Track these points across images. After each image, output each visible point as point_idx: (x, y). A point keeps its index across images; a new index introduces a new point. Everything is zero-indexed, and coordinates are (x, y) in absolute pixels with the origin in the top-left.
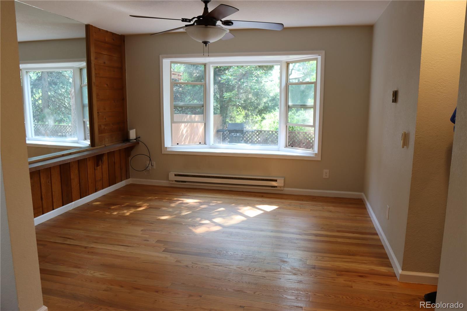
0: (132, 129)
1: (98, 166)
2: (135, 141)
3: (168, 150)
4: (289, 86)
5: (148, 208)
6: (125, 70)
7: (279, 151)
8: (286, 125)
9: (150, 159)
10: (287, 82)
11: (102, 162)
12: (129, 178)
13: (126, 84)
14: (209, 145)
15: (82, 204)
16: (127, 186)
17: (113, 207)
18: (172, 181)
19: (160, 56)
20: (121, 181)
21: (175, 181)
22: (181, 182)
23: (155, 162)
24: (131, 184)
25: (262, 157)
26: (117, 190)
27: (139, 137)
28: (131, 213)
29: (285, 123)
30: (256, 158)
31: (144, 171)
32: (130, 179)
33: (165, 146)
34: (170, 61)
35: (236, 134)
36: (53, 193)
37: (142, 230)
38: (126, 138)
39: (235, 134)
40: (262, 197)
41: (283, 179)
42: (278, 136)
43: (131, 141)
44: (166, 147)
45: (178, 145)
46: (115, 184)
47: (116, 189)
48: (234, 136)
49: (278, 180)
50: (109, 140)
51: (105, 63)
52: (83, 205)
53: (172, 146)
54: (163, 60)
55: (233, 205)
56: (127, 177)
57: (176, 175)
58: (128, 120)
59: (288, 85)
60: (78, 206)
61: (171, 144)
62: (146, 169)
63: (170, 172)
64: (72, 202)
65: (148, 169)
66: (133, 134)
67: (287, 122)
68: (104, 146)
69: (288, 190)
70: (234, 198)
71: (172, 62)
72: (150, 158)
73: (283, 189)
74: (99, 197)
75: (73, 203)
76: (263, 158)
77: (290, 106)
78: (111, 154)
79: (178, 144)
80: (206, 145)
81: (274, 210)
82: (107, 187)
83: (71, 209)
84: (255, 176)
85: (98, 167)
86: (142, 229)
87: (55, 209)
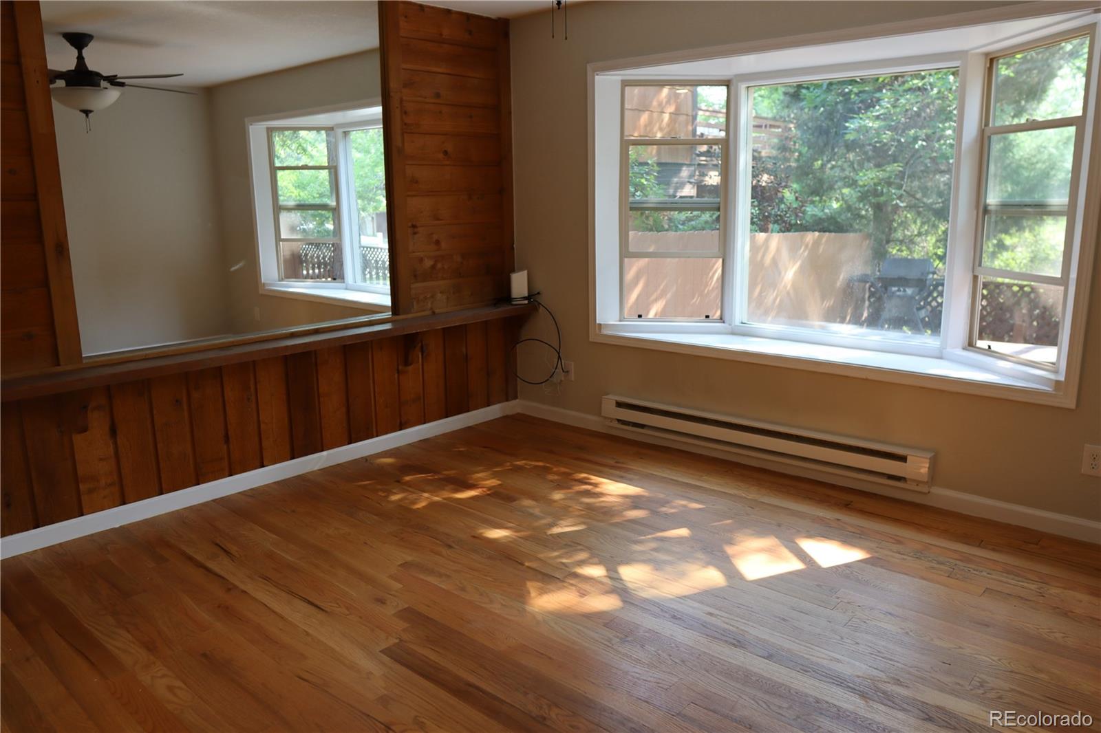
0: (521, 269)
1: (407, 363)
2: (526, 302)
3: (606, 332)
4: (989, 138)
5: (489, 495)
6: (510, 113)
7: (941, 358)
8: (973, 272)
9: (559, 356)
10: (987, 124)
11: (424, 355)
12: (515, 397)
13: (510, 151)
14: (730, 325)
15: (353, 459)
16: (505, 418)
17: (408, 478)
18: (611, 420)
19: (589, 67)
20: (488, 406)
21: (619, 421)
22: (632, 426)
23: (573, 363)
24: (518, 414)
25: (864, 377)
26: (470, 428)
27: (539, 293)
28: (432, 505)
29: (971, 265)
30: (847, 377)
31: (543, 384)
32: (517, 400)
33: (598, 322)
34: (620, 78)
35: (905, 291)
36: (263, 426)
37: (406, 565)
38: (503, 294)
39: (902, 289)
40: (847, 506)
41: (930, 455)
42: (941, 312)
43: (514, 303)
44: (600, 325)
45: (640, 319)
46: (468, 411)
47: (466, 426)
48: (899, 296)
49: (908, 457)
50: (448, 298)
51: (438, 95)
52: (355, 460)
53: (620, 321)
54: (596, 77)
55: (729, 521)
56: (509, 394)
57: (619, 404)
58: (515, 246)
59: (987, 134)
60: (339, 462)
61: (618, 317)
62: (548, 380)
63: (607, 394)
64: (322, 451)
65: (555, 379)
66: (519, 284)
67: (977, 263)
68: (428, 313)
69: (945, 496)
70: (751, 496)
71: (625, 84)
72: (559, 354)
73: (925, 490)
74: (410, 444)
75: (324, 453)
76: (867, 380)
77: (989, 208)
78: (452, 334)
79: (640, 316)
80: (724, 322)
81: (847, 566)
82: (440, 419)
83: (316, 469)
84: (841, 435)
85: (410, 368)
86: (409, 558)
87: (267, 466)
